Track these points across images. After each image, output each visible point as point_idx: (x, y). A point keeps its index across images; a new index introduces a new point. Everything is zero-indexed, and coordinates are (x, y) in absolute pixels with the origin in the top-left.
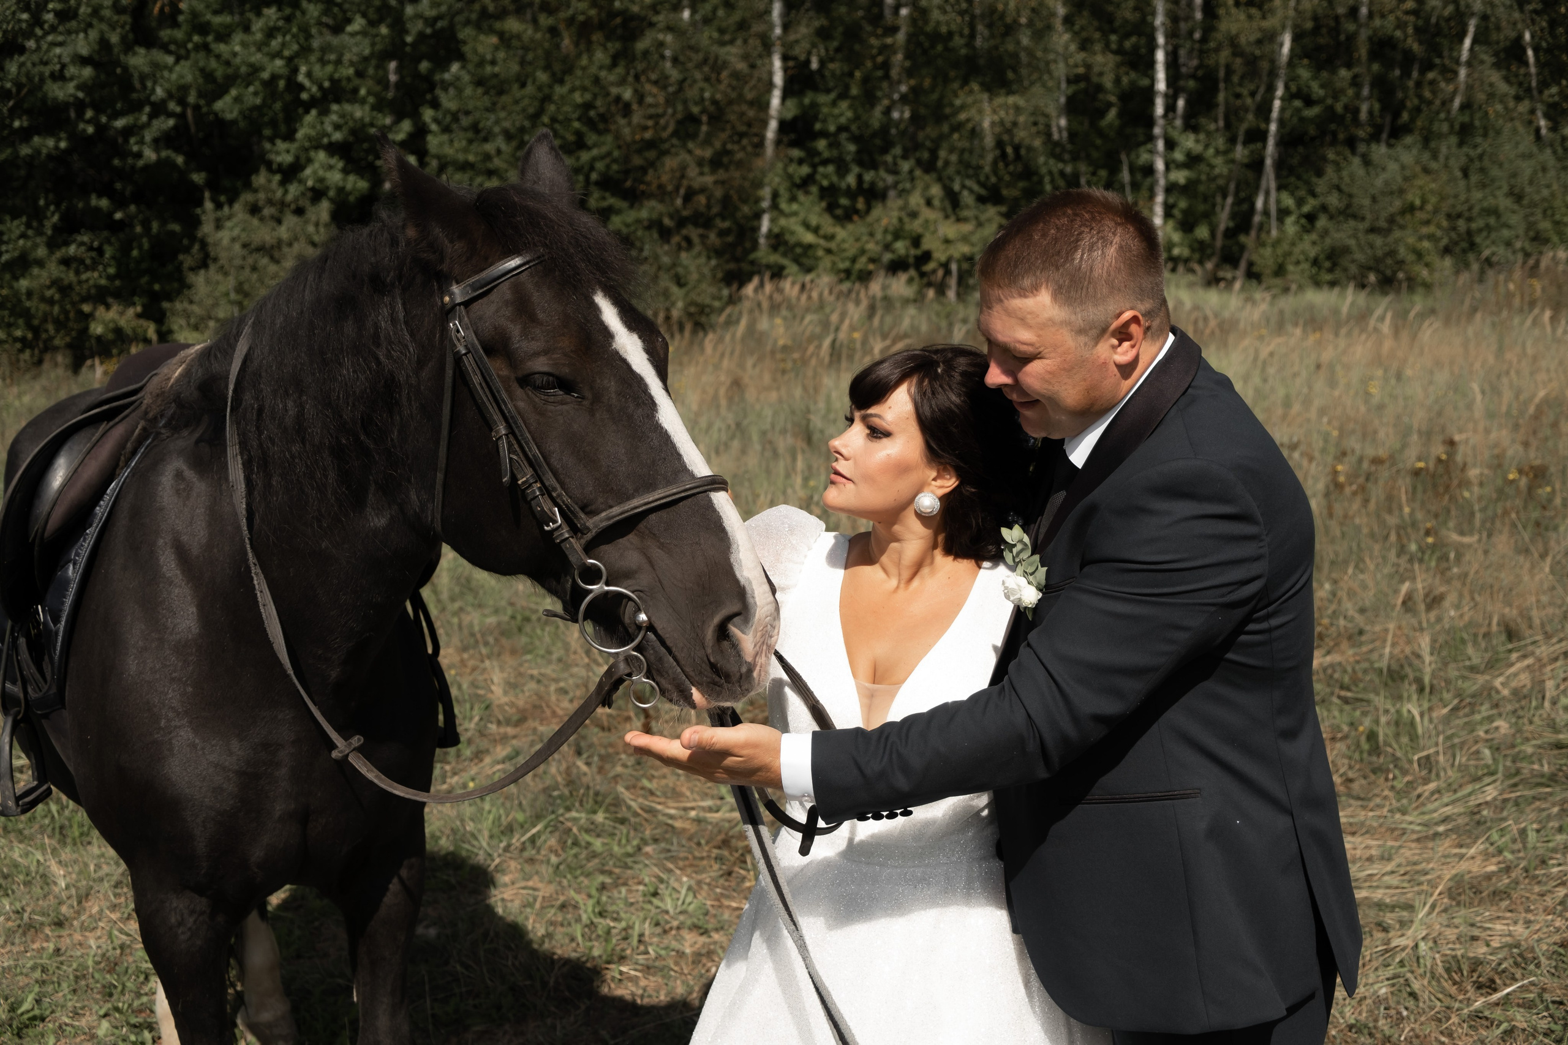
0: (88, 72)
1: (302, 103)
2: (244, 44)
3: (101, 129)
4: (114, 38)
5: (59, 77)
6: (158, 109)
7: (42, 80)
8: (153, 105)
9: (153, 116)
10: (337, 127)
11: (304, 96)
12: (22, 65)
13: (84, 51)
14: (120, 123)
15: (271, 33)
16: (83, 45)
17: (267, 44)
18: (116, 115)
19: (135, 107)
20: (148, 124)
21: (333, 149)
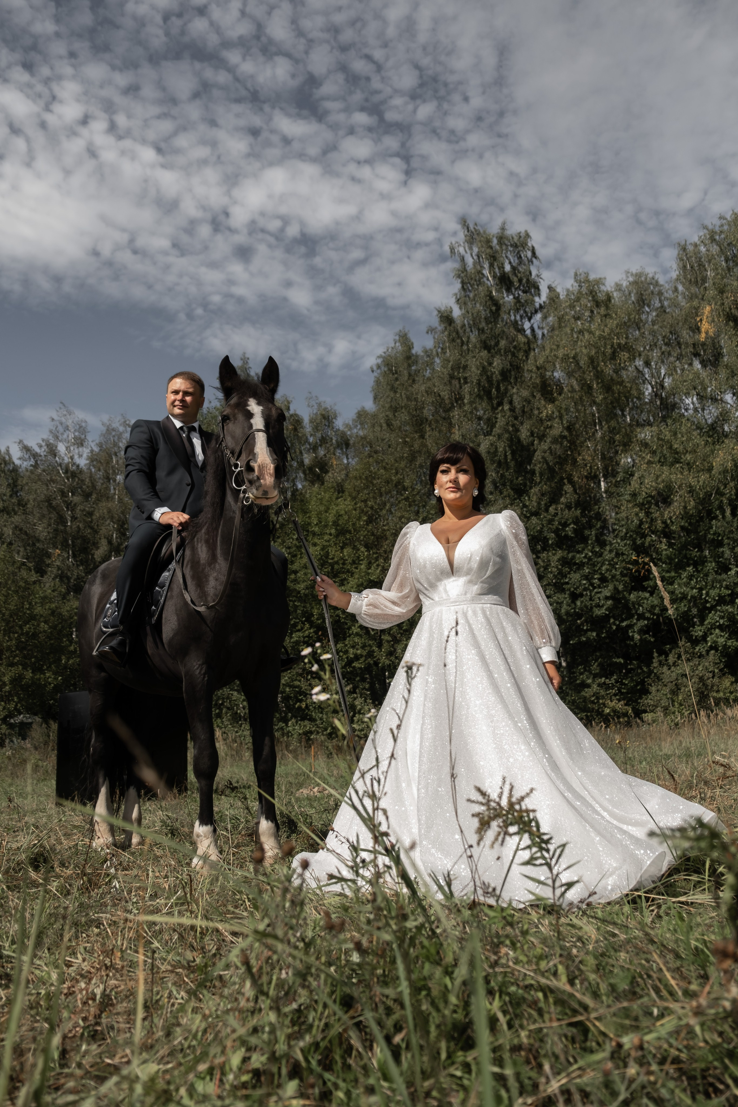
0: (610, 602)
1: (707, 608)
2: (679, 584)
3: (618, 626)
4: (621, 587)
5: (598, 606)
6: (641, 617)
7: (592, 608)
8: (638, 615)
9: (638, 620)
10: (722, 617)
11: (708, 605)
12: (582, 602)
13: (608, 594)
14: (624, 624)
15: (690, 577)
16: (607, 592)
17: (689, 583)
18: (622, 621)
19: (630, 616)
20: (635, 624)
21: (721, 628)
